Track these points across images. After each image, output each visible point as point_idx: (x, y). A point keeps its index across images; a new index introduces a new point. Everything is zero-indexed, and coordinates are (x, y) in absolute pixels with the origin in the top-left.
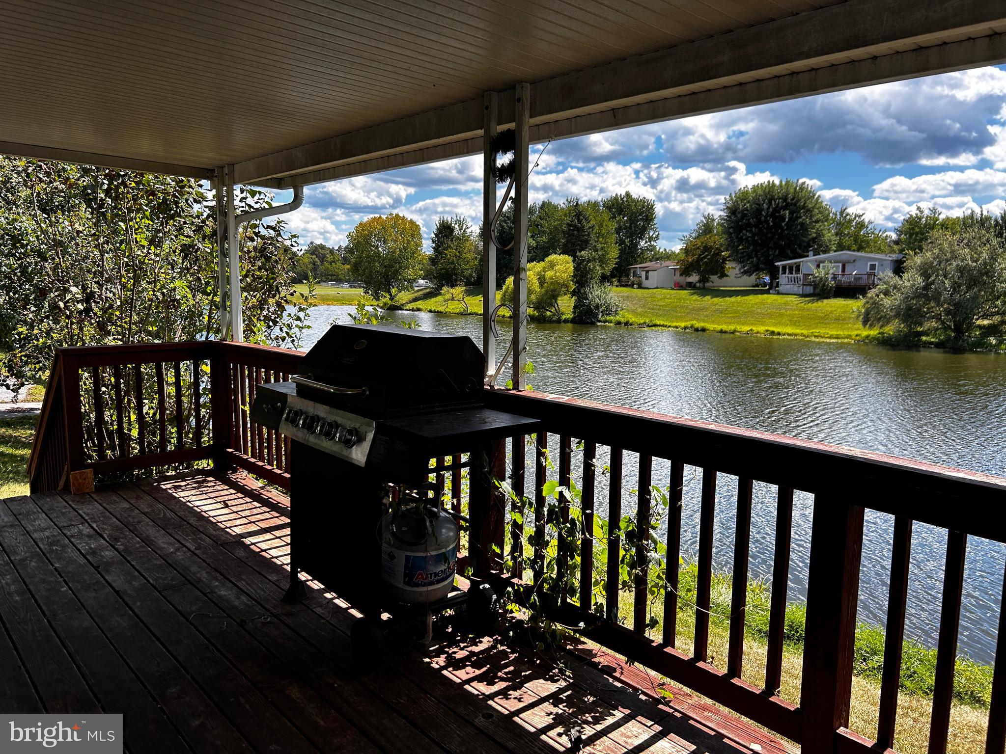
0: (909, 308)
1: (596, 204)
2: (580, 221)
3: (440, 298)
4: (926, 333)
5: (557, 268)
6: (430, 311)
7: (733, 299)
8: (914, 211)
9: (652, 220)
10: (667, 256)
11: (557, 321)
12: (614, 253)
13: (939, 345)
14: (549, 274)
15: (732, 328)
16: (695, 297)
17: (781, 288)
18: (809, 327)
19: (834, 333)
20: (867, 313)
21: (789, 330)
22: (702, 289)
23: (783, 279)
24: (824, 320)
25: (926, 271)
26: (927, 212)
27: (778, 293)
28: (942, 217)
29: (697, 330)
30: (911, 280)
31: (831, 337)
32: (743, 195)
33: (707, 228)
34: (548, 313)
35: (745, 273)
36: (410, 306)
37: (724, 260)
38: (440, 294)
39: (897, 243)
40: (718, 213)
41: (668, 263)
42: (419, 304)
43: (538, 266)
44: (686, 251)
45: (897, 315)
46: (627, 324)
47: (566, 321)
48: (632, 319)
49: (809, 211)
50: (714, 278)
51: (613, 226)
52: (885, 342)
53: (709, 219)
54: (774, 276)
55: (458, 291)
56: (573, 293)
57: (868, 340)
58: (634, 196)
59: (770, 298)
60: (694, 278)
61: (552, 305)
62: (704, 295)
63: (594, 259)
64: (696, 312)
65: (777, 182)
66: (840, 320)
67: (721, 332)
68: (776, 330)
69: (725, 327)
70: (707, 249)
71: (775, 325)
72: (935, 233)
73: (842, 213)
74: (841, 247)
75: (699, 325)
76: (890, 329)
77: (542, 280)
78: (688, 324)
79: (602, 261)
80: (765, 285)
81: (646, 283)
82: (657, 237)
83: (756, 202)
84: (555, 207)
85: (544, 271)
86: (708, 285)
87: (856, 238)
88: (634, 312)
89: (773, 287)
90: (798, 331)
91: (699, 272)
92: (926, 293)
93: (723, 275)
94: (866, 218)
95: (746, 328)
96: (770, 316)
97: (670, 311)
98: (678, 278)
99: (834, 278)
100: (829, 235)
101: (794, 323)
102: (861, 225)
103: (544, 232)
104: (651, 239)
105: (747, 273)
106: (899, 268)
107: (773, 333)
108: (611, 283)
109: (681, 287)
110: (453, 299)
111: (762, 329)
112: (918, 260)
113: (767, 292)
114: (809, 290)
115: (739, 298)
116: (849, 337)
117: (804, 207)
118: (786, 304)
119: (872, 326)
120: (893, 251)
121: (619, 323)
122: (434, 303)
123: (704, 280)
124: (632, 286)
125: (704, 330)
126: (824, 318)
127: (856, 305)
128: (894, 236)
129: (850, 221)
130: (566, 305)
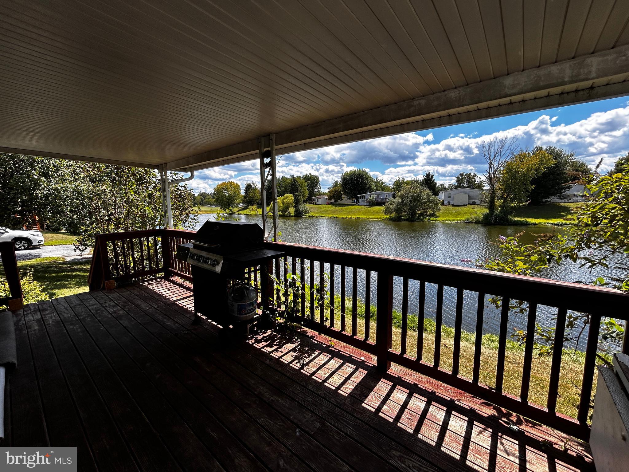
0: (398, 208)
1: (300, 177)
2: (295, 183)
3: (248, 210)
4: (403, 216)
5: (288, 198)
6: (245, 214)
7: (345, 207)
8: (398, 179)
9: (318, 182)
10: (324, 194)
11: (289, 217)
12: (307, 193)
13: (407, 220)
14: (286, 200)
15: (345, 216)
16: (334, 207)
17: (360, 203)
18: (369, 216)
19: (376, 217)
20: (386, 210)
21: (363, 217)
22: (336, 204)
23: (360, 200)
24: (373, 213)
25: (402, 197)
26: (401, 179)
27: (359, 205)
28: (405, 180)
29: (335, 218)
30: (398, 200)
31: (375, 218)
32: (347, 174)
33: (336, 184)
34: (286, 214)
35: (348, 199)
36: (237, 213)
37: (342, 195)
38: (248, 208)
39: (393, 188)
40: (339, 180)
41: (324, 196)
42: (241, 212)
43: (282, 198)
44: (330, 192)
45: (394, 211)
46: (312, 216)
47: (292, 216)
48: (314, 215)
49: (367, 179)
50: (339, 201)
51: (306, 184)
52: (391, 219)
53: (336, 182)
54: (357, 200)
55: (254, 207)
56: (294, 207)
57: (387, 219)
58: (312, 174)
59: (357, 207)
60: (333, 201)
61: (287, 211)
62: (336, 206)
63: (300, 195)
64: (334, 212)
65: (357, 170)
66: (378, 213)
67: (342, 218)
68: (359, 217)
69: (343, 217)
70: (336, 191)
71: (359, 215)
72: (404, 185)
73: (377, 179)
74: (377, 190)
75: (335, 216)
76: (393, 215)
77: (283, 203)
78: (332, 216)
79: (303, 196)
80: (355, 202)
81: (318, 203)
82: (320, 188)
83: (351, 176)
84: (287, 178)
85: (284, 199)
86: (337, 203)
87: (381, 187)
88: (314, 212)
89: (357, 203)
90: (366, 217)
91: (334, 199)
92: (402, 204)
93: (342, 200)
94: (384, 181)
95: (350, 217)
96: (357, 212)
97: (326, 212)
98: (328, 201)
99: (375, 200)
100: (373, 186)
101: (364, 215)
102: (382, 183)
103: (283, 186)
104: (318, 188)
105: (349, 199)
106: (394, 196)
107: (358, 218)
108: (307, 203)
109: (329, 204)
110: (253, 210)
111: (354, 217)
112: (400, 193)
113: (356, 205)
114: (368, 204)
115: (347, 207)
116: (381, 218)
117: (365, 178)
118: (361, 208)
119: (387, 215)
120: (392, 191)
121: (310, 216)
122: (245, 212)
123: (336, 201)
124: (313, 204)
125: (337, 218)
126: (373, 212)
127: (382, 208)
128: (392, 186)
129: (379, 182)
130: (292, 211)
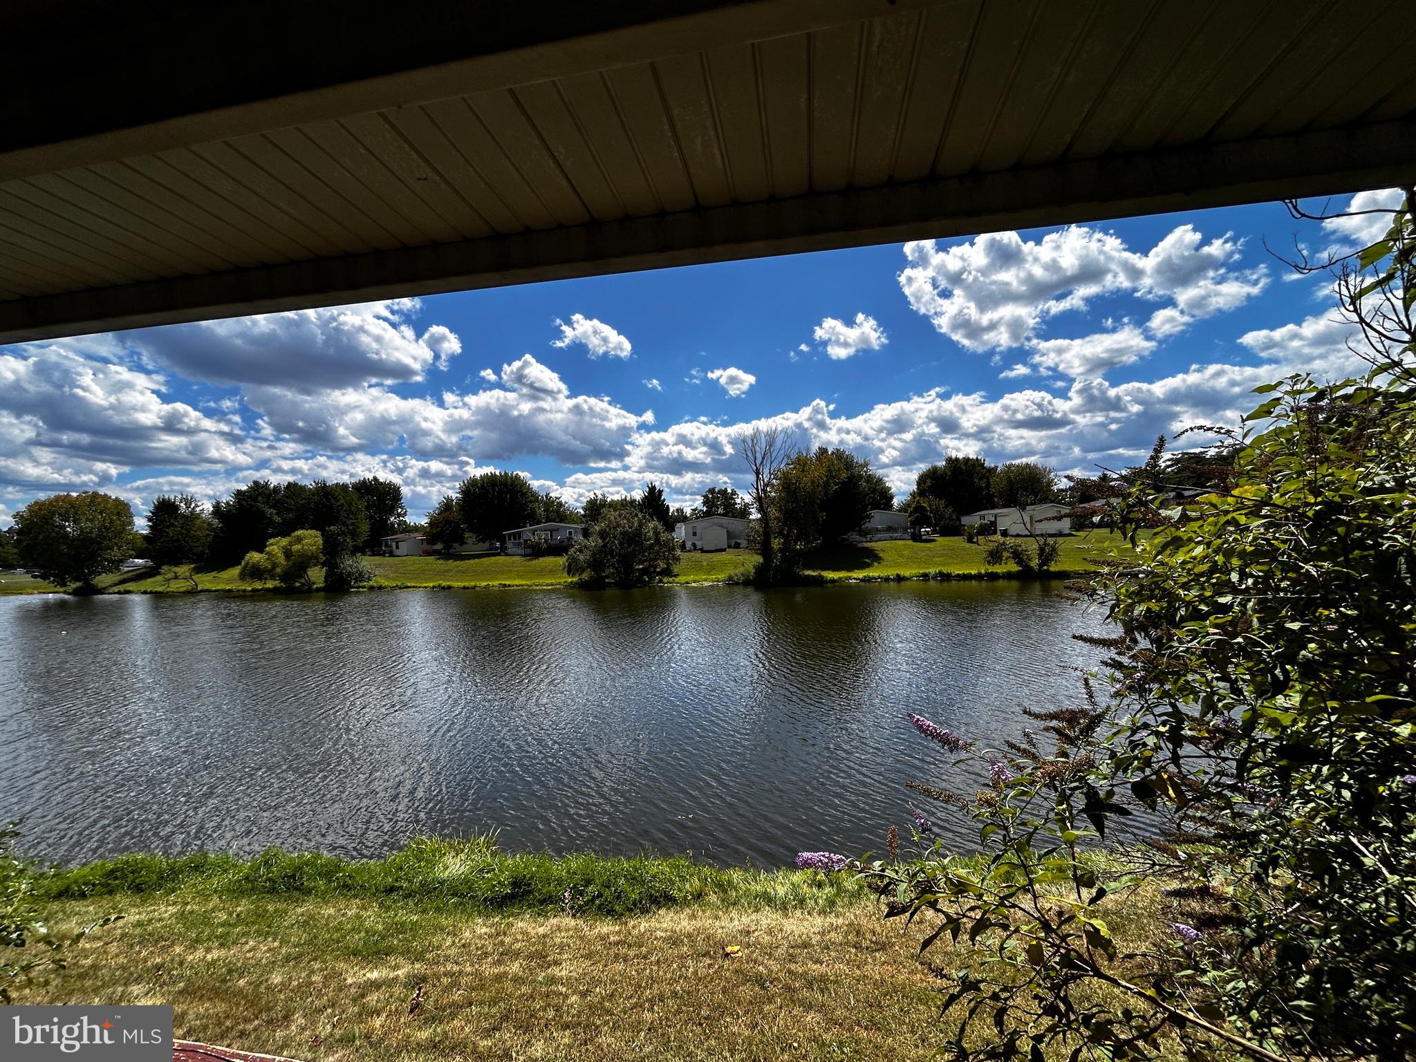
0: (595, 560)
1: (345, 486)
2: (328, 500)
3: (159, 578)
4: (607, 577)
5: (304, 542)
6: (145, 593)
7: (472, 561)
8: (592, 496)
9: (400, 500)
10: (416, 529)
11: (306, 592)
12: (365, 527)
13: (616, 584)
14: (296, 548)
15: (473, 584)
16: (440, 562)
17: (509, 551)
18: (531, 579)
19: (549, 582)
20: (570, 565)
21: (517, 582)
22: (447, 555)
23: (509, 544)
24: (541, 573)
25: (603, 535)
26: (600, 497)
27: (507, 555)
28: (609, 500)
29: (443, 588)
30: (594, 542)
31: (547, 585)
32: (473, 483)
33: (447, 505)
34: (297, 584)
35: (479, 541)
36: (116, 589)
37: (463, 530)
38: (159, 574)
39: (584, 516)
40: (455, 495)
41: (416, 534)
42: (130, 586)
43: (285, 541)
44: (431, 524)
45: (588, 567)
46: (380, 588)
47: (318, 590)
48: (385, 583)
49: (524, 494)
50: (456, 545)
51: (362, 505)
52: (582, 585)
53: (449, 500)
55: (183, 570)
56: (323, 565)
57: (572, 585)
58: (381, 480)
59: (501, 559)
60: (439, 546)
61: (301, 576)
62: (448, 559)
63: (344, 533)
64: (443, 574)
65: (498, 473)
66: (552, 572)
67: (464, 588)
68: (507, 583)
69: (467, 584)
70: (448, 522)
71: (506, 579)
72: (604, 510)
73: (547, 496)
74: (548, 520)
75: (444, 584)
76: (585, 576)
77: (288, 553)
78: (436, 584)
79: (354, 534)
81: (397, 552)
82: (405, 514)
83: (483, 487)
84: (303, 488)
85: (291, 544)
86: (452, 551)
87: (558, 512)
88: (386, 577)
89: (503, 551)
90: (524, 582)
91: (443, 542)
92: (604, 551)
93: (463, 542)
94: (563, 500)
95: (484, 584)
96: (502, 572)
97: (420, 574)
98: (426, 547)
99: (546, 541)
100: (541, 511)
101: (520, 577)
102: (560, 504)
103: (291, 510)
104: (399, 515)
105: (483, 541)
106: (586, 533)
107: (505, 585)
108: (364, 553)
109: (428, 553)
110: (176, 577)
111: (496, 583)
112: (597, 528)
113: (499, 554)
114: (529, 551)
115: (477, 560)
116: (560, 584)
117: (520, 491)
118: (513, 562)
119: (573, 576)
120: (582, 522)
121: (372, 588)
122: (148, 584)
123: (447, 547)
124: (384, 555)
125: (449, 587)
126: (542, 571)
127: (562, 561)
128: (582, 512)
129: (553, 502)
130: (317, 575)
